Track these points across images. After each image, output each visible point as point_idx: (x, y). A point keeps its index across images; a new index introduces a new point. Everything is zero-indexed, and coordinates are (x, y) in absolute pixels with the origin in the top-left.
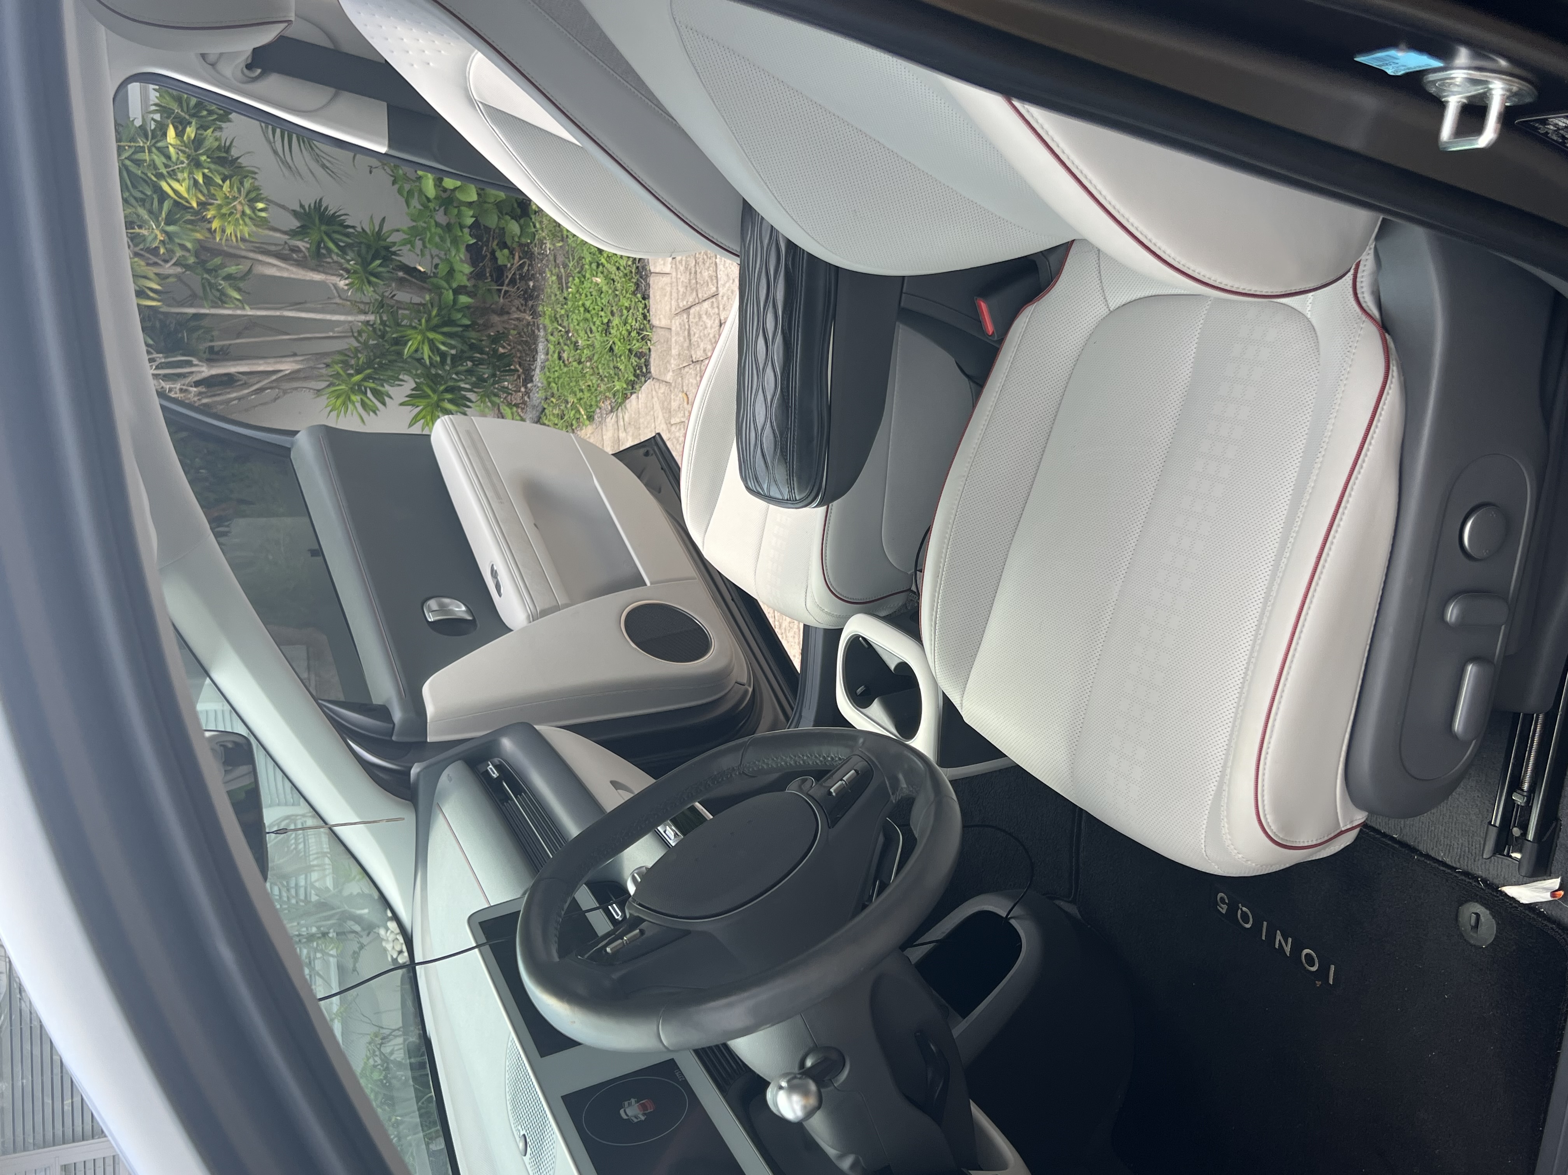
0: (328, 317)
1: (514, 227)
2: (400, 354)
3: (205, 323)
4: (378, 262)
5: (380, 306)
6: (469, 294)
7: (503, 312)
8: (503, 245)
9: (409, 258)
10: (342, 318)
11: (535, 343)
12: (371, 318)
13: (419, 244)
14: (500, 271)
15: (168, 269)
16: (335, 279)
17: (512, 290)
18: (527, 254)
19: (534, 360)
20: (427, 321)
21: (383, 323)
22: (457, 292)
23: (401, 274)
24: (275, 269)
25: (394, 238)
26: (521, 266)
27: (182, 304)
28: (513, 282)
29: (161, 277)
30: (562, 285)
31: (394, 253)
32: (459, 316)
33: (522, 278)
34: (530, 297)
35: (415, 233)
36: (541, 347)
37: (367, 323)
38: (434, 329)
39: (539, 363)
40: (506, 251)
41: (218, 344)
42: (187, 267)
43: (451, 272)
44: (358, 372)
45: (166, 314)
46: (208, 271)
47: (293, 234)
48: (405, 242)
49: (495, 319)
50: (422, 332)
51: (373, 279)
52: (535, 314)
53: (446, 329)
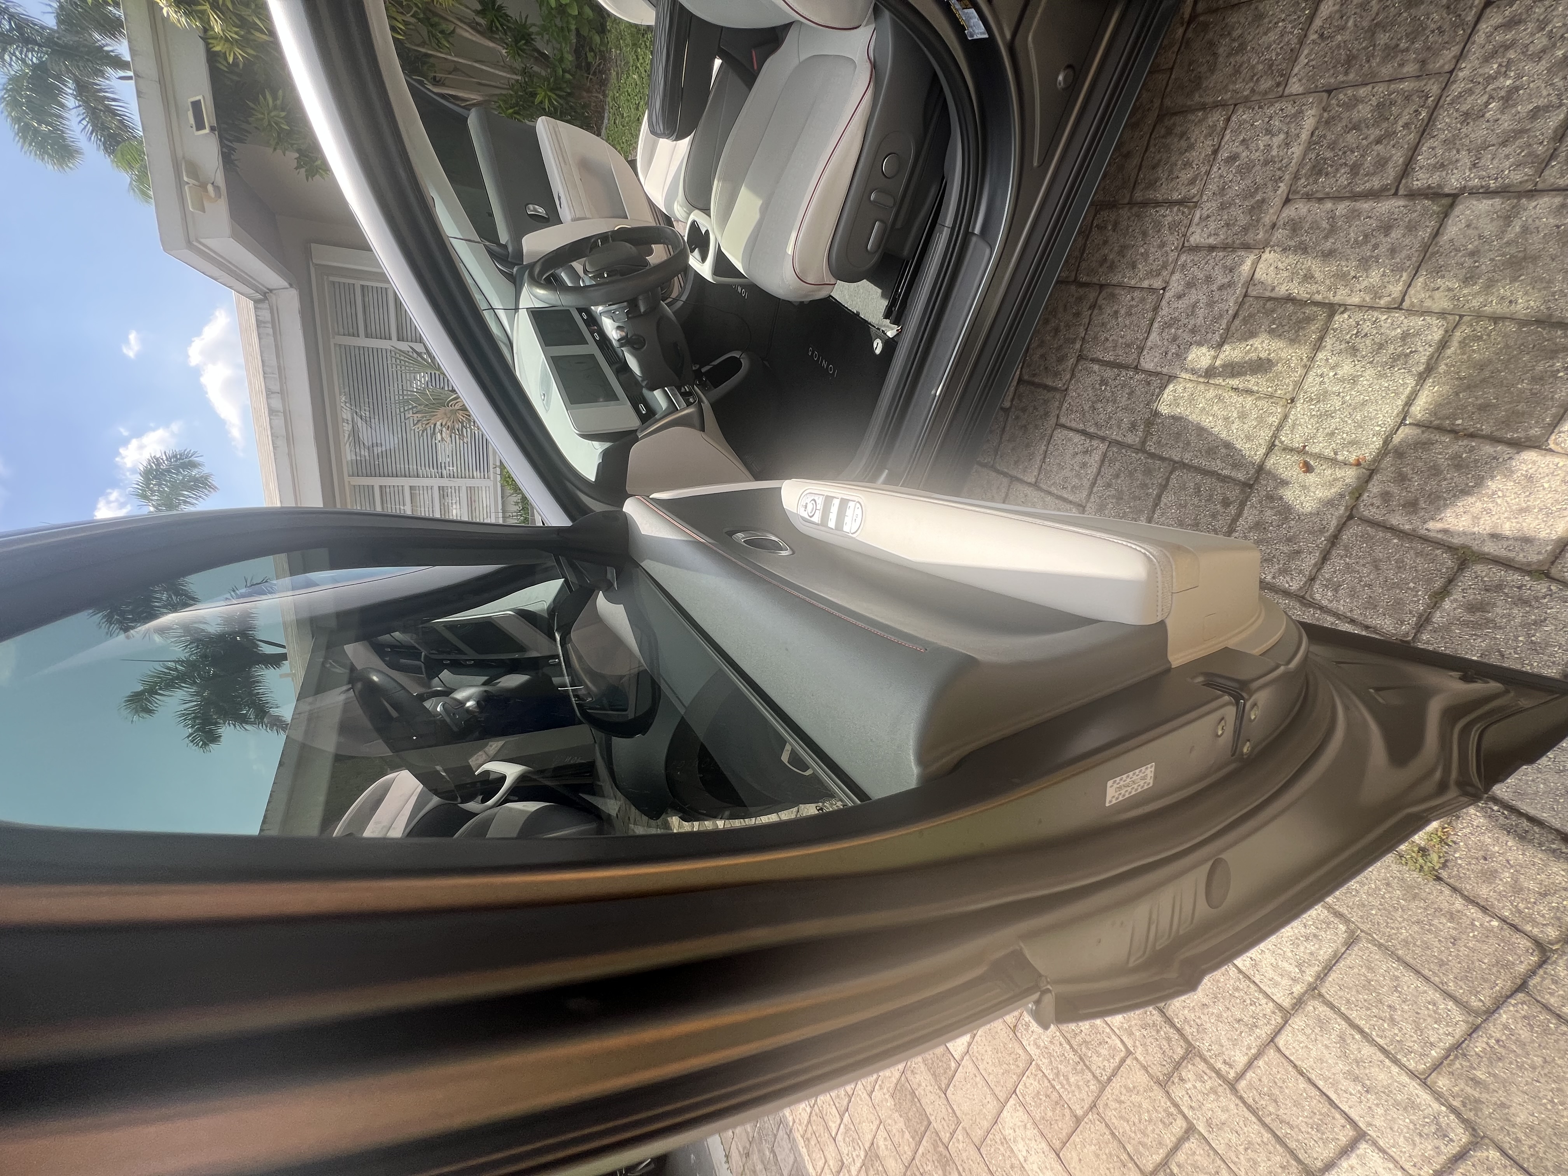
0: (497, 72)
1: (597, 39)
2: (533, 102)
3: (432, 60)
4: (523, 42)
5: (524, 72)
6: (572, 75)
7: (589, 91)
8: (591, 50)
9: (539, 44)
10: (504, 74)
11: (604, 112)
12: (520, 78)
13: (546, 37)
14: (589, 65)
15: (408, 18)
16: (500, 48)
17: (594, 79)
18: (603, 58)
19: (602, 123)
20: (548, 85)
21: (525, 82)
22: (564, 71)
23: (536, 54)
24: (467, 33)
25: (533, 29)
26: (599, 65)
27: (418, 45)
28: (594, 74)
29: (406, 23)
30: (618, 79)
31: (532, 39)
32: (565, 85)
33: (600, 72)
34: (603, 83)
35: (544, 29)
36: (606, 115)
37: (517, 81)
38: (551, 90)
39: (604, 125)
40: (592, 54)
41: (438, 75)
42: (419, 20)
43: (561, 60)
44: (511, 108)
45: (409, 49)
46: (432, 25)
47: (478, 13)
48: (538, 34)
49: (585, 94)
50: (544, 91)
51: (520, 52)
52: (605, 96)
53: (558, 92)
